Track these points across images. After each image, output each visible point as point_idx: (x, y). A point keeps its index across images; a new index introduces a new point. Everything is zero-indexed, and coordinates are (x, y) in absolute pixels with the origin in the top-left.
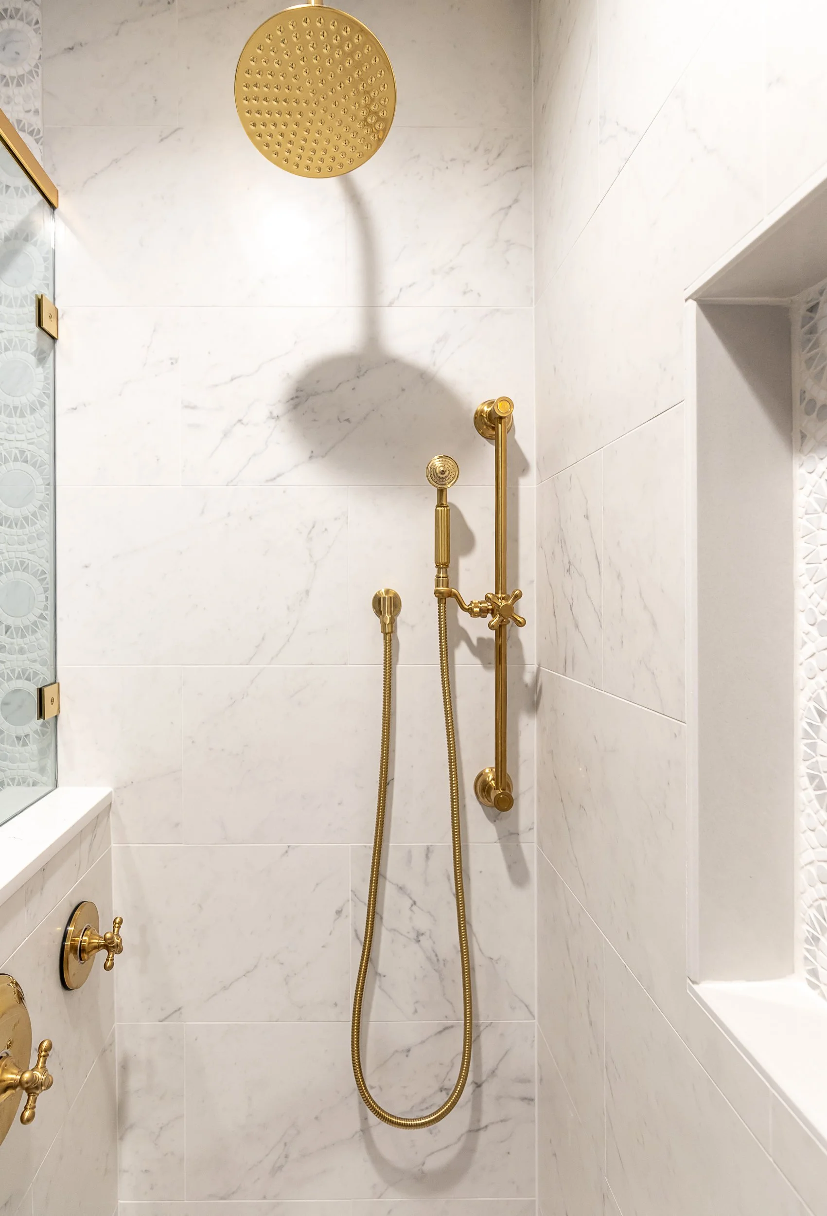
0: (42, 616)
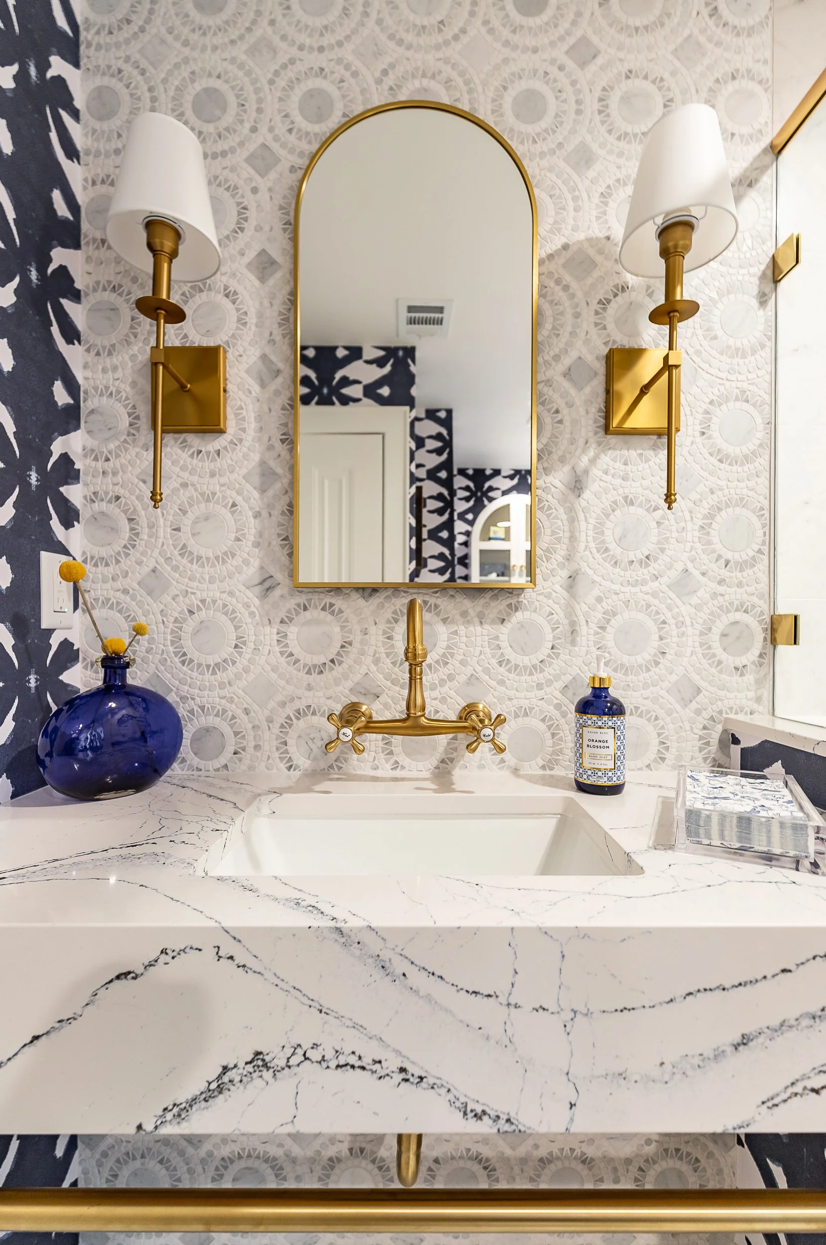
0: (760, 551)
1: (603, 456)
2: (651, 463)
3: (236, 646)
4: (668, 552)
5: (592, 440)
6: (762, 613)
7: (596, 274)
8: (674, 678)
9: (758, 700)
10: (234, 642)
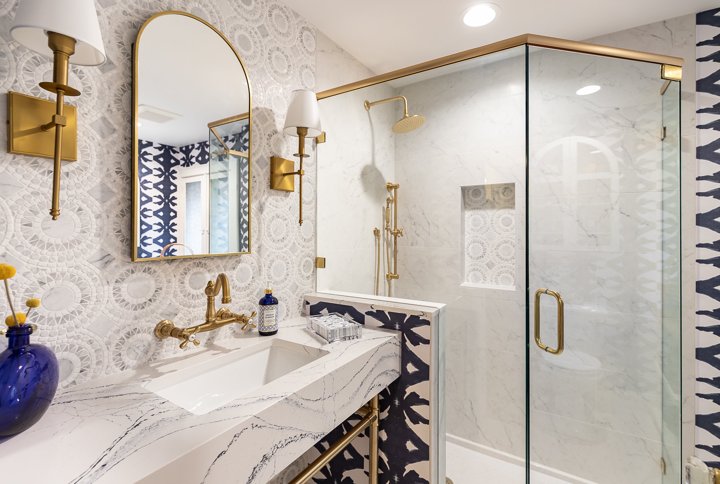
1: (269, 197)
2: (284, 202)
3: (82, 301)
4: (289, 236)
5: (266, 191)
6: (313, 257)
7: (268, 123)
8: (291, 284)
9: (312, 287)
10: (80, 299)
